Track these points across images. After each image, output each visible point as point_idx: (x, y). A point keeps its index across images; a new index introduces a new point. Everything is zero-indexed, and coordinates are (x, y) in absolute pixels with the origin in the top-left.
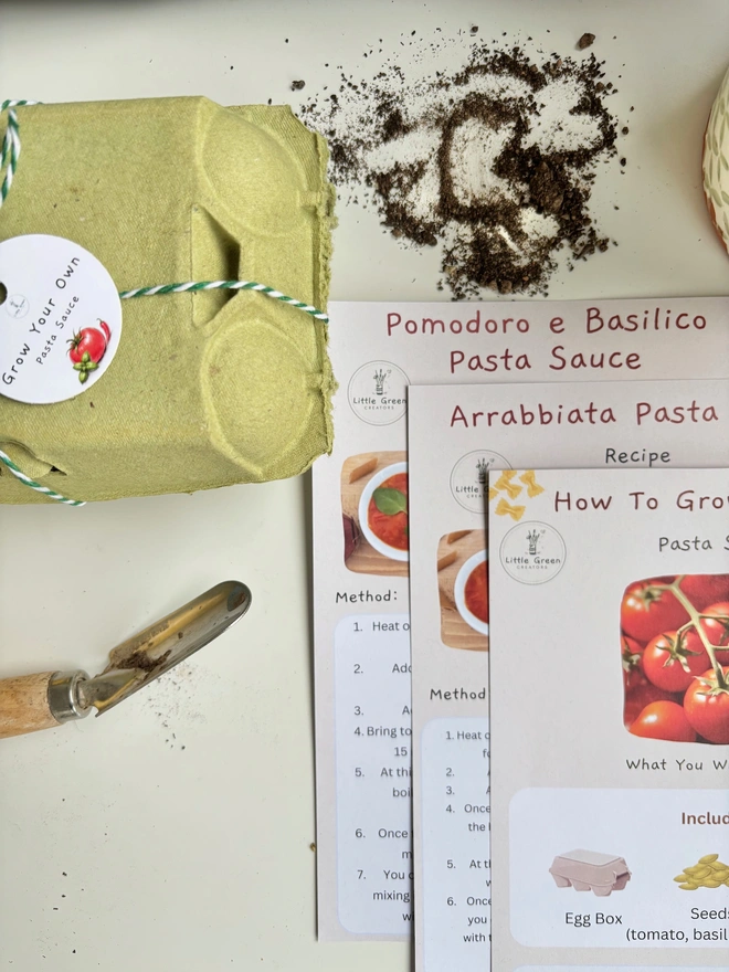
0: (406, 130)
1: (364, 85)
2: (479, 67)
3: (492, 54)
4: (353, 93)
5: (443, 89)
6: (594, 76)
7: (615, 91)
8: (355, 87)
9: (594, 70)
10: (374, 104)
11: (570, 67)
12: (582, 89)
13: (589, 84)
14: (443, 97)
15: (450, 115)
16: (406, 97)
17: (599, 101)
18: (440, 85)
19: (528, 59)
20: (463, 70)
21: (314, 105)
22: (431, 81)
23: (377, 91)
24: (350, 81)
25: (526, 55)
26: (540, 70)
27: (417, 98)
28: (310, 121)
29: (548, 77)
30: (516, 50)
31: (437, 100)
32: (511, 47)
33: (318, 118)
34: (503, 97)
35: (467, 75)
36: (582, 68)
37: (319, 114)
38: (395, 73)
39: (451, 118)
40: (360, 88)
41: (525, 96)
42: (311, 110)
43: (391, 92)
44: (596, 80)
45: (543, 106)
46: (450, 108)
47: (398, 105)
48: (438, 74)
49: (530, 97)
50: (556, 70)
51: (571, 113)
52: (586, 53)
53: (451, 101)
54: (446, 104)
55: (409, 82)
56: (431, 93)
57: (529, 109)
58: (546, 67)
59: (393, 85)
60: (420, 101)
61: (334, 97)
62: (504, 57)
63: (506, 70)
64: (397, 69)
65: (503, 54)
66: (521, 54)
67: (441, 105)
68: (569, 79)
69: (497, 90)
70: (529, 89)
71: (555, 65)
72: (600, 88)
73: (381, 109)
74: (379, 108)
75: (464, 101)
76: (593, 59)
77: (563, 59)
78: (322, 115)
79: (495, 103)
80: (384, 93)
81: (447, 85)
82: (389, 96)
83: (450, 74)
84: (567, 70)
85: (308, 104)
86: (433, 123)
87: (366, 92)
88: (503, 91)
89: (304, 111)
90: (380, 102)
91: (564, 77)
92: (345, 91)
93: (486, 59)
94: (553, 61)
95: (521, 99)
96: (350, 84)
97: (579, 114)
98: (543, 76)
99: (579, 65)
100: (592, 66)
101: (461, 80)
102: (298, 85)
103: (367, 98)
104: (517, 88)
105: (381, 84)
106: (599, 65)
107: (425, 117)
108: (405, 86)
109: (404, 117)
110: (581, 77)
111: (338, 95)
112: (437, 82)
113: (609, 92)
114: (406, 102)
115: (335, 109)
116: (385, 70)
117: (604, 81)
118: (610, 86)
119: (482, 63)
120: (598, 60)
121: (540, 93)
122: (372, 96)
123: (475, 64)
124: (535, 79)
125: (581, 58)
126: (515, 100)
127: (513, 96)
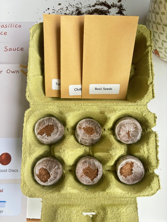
0: (82, 14)
1: (74, 6)
2: (98, 4)
3: (100, 2)
4: (71, 7)
5: (90, 7)
6: (121, 7)
7: (125, 10)
8: (72, 6)
9: (121, 6)
10: (75, 9)
11: (116, 5)
12: (119, 10)
13: (120, 9)
14: (90, 9)
15: (91, 12)
16: (82, 8)
17: (122, 12)
18: (89, 7)
19: (108, 3)
20: (94, 4)
21: (63, 8)
22: (88, 6)
23: (76, 7)
24: (70, 4)
25: (107, 3)
26: (110, 5)
27: (84, 9)
28: (62, 11)
29: (112, 7)
30: (105, 2)
31: (89, 9)
32: (104, 1)
33: (63, 11)
34: (102, 10)
35: (95, 5)
36: (119, 6)
37: (63, 10)
38: (80, 4)
39: (91, 13)
40: (73, 6)
41: (107, 10)
42: (62, 9)
43: (79, 7)
44: (121, 8)
45: (110, 12)
46: (91, 11)
47: (80, 9)
48: (89, 5)
49: (108, 10)
50: (113, 6)
51: (116, 14)
52: (120, 3)
53: (91, 10)
54: (90, 10)
55: (83, 5)
56: (87, 8)
57: (108, 12)
58: (111, 5)
59: (80, 6)
60: (85, 9)
61: (67, 7)
62: (103, 2)
63: (103, 5)
64: (81, 3)
65: (102, 2)
66: (106, 2)
67: (89, 10)
68: (116, 7)
69: (101, 8)
70: (108, 9)
71: (113, 5)
72: (122, 9)
73: (77, 10)
74: (76, 10)
75: (94, 10)
76: (121, 4)
77: (115, 4)
78: (64, 10)
79: (101, 10)
80: (78, 7)
81: (91, 7)
82: (79, 8)
83: (92, 5)
84: (116, 6)
85: (62, 8)
86: (87, 13)
87: (74, 7)
88: (102, 9)
89: (60, 9)
90: (77, 9)
91: (115, 7)
92: (69, 6)
93: (99, 3)
94: (113, 4)
95: (106, 10)
96: (71, 5)
97: (118, 14)
98: (111, 7)
99: (118, 5)
100: (121, 5)
101: (94, 6)
102: (60, 4)
103: (74, 8)
104: (105, 8)
105: (77, 6)
106: (122, 6)
107: (86, 12)
108: (82, 6)
109: (81, 12)
110: (119, 7)
111: (68, 7)
112: (89, 6)
113: (124, 10)
114: (82, 9)
115: (67, 9)
116: (78, 3)
117: (123, 8)
118: (124, 9)
119: (98, 3)
120: (122, 5)
121: (110, 10)
122: (75, 8)
123: (97, 3)
124: (109, 7)
125: (119, 4)
126: (105, 10)
127: (104, 10)
